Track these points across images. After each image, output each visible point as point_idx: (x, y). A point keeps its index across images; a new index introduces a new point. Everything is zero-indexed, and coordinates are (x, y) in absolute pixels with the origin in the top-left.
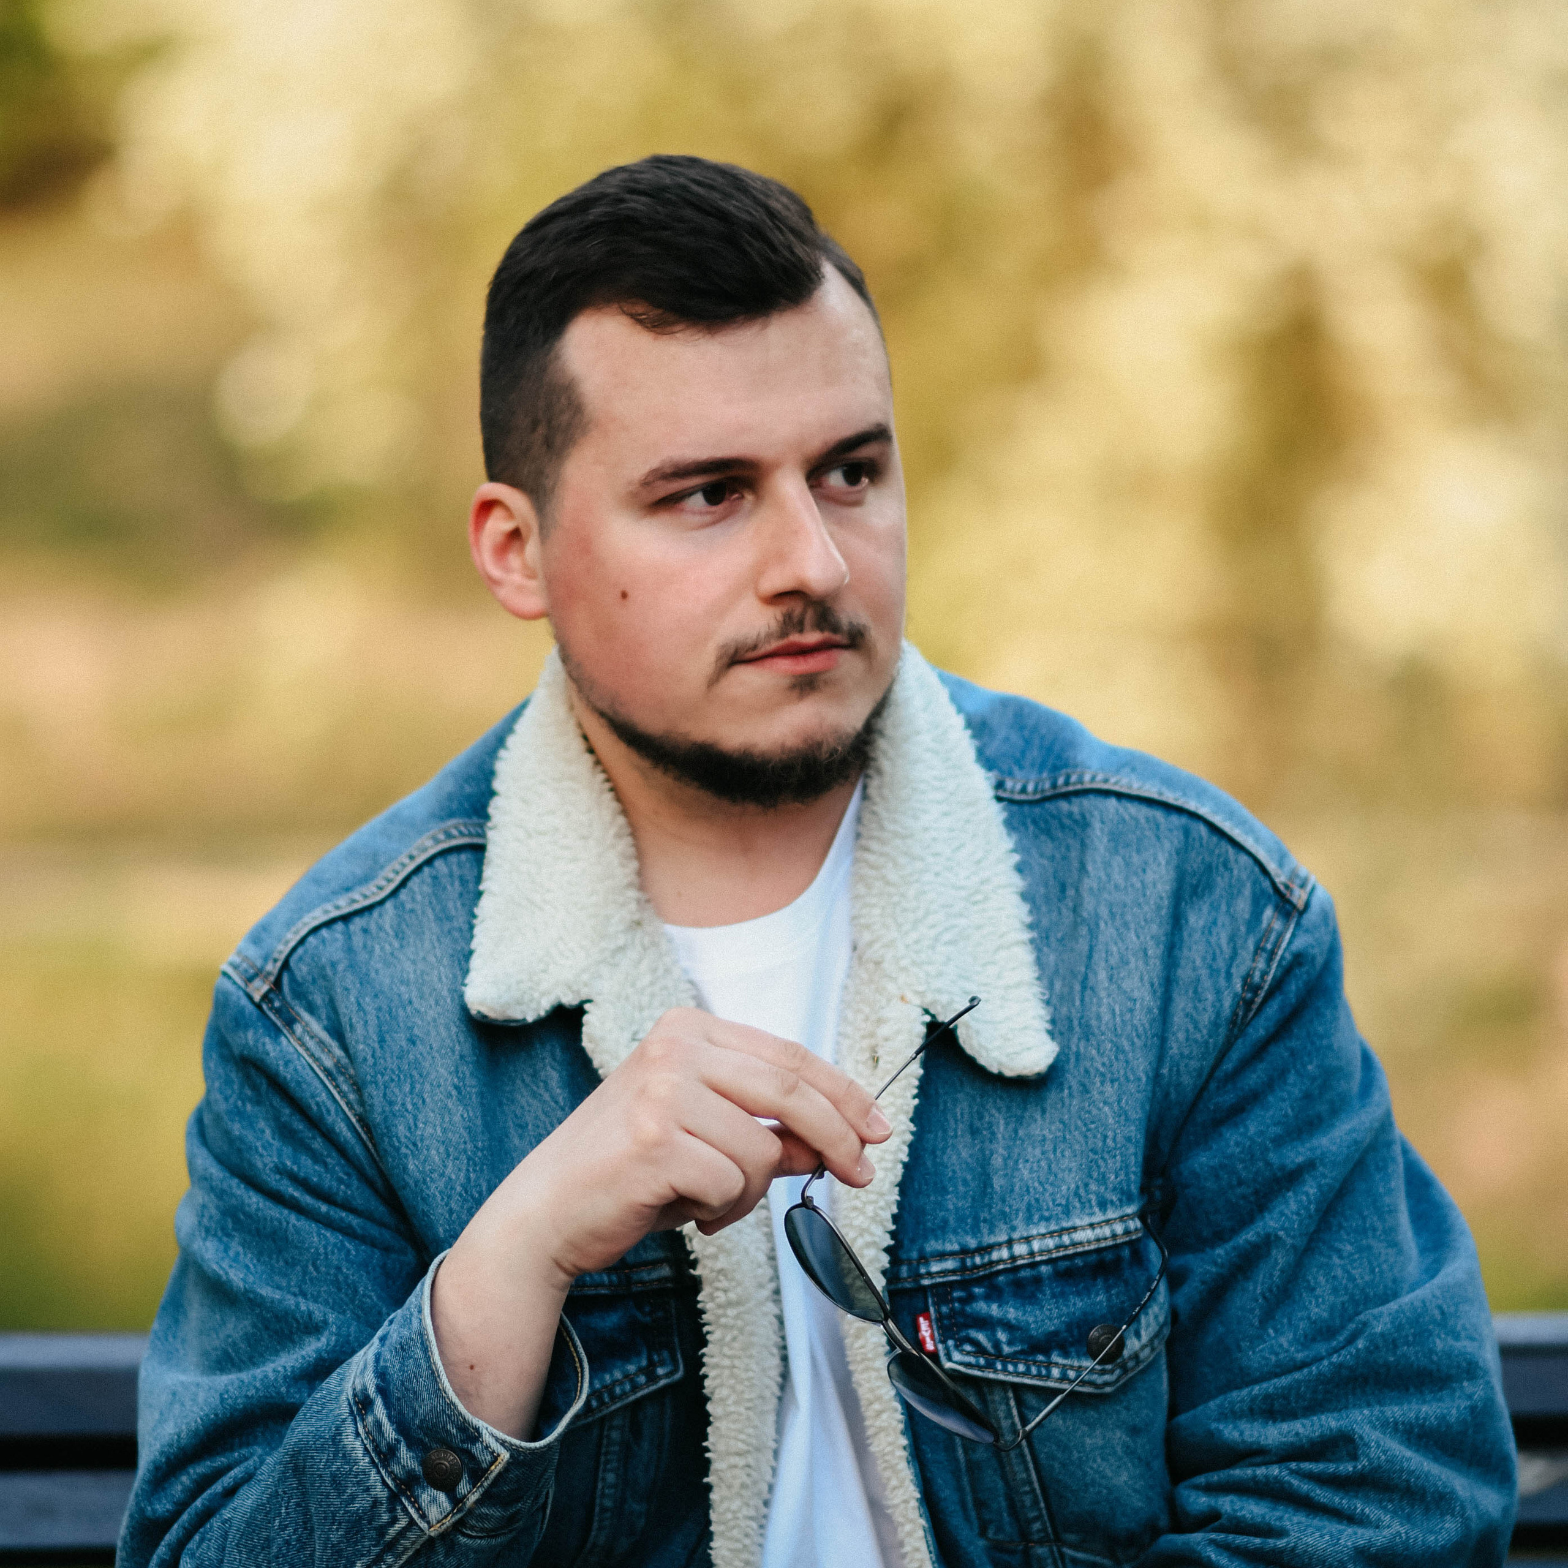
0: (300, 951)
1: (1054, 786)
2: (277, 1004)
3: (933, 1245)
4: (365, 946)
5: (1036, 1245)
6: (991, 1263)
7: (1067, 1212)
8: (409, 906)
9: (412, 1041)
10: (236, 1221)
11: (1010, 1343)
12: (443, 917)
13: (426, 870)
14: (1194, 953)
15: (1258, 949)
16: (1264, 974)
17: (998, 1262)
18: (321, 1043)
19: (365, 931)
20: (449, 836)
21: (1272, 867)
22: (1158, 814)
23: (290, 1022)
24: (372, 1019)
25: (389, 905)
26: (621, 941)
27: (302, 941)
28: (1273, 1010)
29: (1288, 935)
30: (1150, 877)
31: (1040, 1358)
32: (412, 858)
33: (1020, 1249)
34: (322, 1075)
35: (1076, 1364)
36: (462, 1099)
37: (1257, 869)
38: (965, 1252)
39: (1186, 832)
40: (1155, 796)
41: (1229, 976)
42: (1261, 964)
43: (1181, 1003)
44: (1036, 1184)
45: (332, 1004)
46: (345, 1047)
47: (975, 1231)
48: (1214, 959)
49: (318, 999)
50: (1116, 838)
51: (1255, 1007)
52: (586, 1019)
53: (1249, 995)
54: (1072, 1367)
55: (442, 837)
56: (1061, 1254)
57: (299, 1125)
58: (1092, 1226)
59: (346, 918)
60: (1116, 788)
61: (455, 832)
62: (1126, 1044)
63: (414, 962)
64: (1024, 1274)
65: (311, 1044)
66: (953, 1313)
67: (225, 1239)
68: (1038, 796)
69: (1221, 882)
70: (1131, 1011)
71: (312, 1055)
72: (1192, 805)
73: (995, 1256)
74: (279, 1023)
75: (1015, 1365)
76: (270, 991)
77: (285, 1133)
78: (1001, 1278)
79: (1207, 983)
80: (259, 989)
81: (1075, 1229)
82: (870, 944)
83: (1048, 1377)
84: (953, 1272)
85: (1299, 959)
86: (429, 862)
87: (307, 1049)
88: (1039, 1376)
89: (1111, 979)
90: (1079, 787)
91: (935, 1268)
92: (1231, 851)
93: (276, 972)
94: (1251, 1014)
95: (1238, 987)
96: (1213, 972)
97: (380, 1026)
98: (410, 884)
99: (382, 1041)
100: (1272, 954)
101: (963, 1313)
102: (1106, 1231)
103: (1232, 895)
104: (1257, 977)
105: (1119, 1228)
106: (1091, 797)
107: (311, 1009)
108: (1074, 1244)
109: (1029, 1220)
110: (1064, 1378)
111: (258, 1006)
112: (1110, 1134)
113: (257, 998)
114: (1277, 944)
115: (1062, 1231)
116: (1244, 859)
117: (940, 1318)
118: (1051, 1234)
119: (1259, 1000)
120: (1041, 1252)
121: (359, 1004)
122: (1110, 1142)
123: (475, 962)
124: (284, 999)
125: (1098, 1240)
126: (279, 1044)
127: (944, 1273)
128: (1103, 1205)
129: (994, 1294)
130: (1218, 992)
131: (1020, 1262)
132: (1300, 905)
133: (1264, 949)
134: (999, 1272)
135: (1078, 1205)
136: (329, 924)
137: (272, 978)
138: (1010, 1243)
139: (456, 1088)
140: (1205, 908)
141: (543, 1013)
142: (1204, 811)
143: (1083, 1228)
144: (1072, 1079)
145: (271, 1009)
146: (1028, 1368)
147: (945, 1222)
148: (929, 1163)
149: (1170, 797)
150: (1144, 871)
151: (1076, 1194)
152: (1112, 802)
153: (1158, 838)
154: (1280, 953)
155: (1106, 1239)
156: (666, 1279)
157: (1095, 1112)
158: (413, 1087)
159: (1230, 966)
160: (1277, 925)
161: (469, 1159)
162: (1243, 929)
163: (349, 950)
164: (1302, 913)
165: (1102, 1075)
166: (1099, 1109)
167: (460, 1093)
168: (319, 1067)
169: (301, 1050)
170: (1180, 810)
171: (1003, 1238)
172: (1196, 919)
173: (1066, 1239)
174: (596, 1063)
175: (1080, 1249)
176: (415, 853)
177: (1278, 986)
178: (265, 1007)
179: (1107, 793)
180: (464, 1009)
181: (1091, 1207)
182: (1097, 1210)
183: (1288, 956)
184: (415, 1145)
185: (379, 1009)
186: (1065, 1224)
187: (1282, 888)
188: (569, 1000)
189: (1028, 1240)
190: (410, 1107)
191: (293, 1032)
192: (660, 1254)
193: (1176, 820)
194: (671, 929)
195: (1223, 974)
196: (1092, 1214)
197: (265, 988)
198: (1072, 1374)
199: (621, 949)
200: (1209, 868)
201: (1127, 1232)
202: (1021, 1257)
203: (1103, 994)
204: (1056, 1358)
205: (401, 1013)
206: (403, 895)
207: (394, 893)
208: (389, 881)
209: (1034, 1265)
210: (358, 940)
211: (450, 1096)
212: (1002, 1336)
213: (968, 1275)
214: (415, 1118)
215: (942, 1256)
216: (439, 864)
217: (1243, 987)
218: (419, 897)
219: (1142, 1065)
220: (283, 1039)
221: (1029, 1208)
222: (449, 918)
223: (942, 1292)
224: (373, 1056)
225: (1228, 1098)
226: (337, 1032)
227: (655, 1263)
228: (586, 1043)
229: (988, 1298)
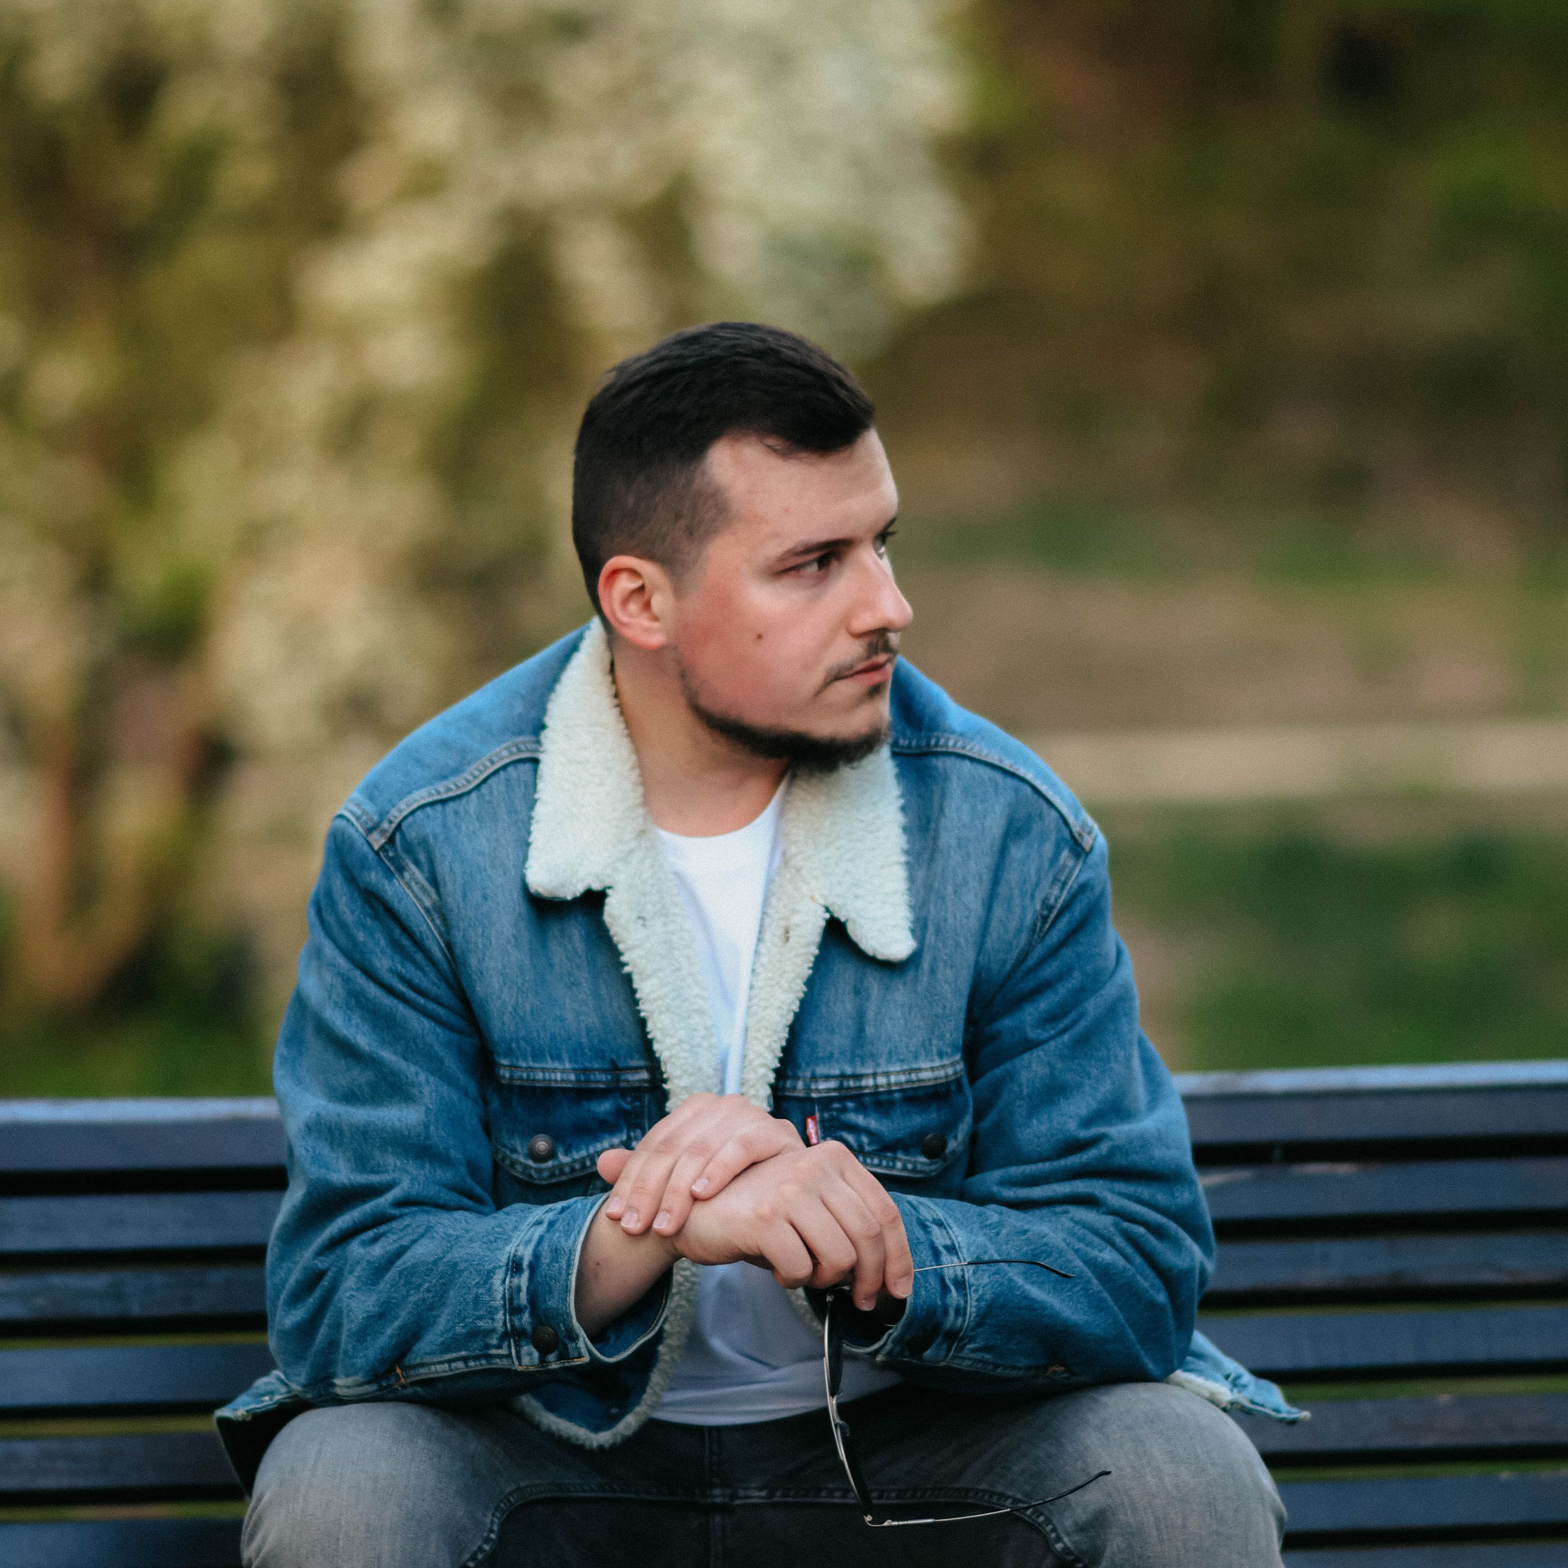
0: (410, 819)
1: (928, 745)
2: (391, 854)
3: (821, 1070)
4: (455, 824)
5: (893, 1079)
6: (861, 1088)
7: (916, 1058)
8: (487, 798)
9: (485, 898)
10: (358, 1002)
11: (870, 1144)
12: (512, 811)
13: (502, 773)
14: (1012, 877)
15: (1055, 880)
16: (1057, 898)
17: (867, 1087)
18: (423, 888)
19: (456, 813)
20: (520, 750)
21: (1071, 819)
22: (998, 776)
23: (401, 870)
24: (459, 881)
25: (474, 795)
26: (633, 845)
27: (412, 813)
28: (1063, 924)
29: (1076, 872)
30: (989, 822)
31: (889, 1154)
32: (492, 762)
33: (882, 1080)
34: (423, 911)
35: (913, 1159)
36: (517, 946)
37: (1061, 822)
38: (843, 1076)
39: (1017, 791)
40: (997, 763)
41: (1033, 897)
42: (1056, 891)
43: (998, 912)
44: (896, 1036)
45: (431, 861)
46: (438, 893)
47: (852, 1062)
48: (1024, 883)
49: (422, 857)
50: (966, 791)
51: (1050, 921)
52: (608, 901)
53: (1045, 913)
54: (909, 1162)
55: (514, 750)
56: (909, 1087)
57: (406, 942)
58: (932, 1069)
59: (443, 802)
60: (971, 754)
61: (523, 747)
62: (962, 940)
63: (489, 840)
64: (883, 1098)
65: (415, 888)
66: (832, 1119)
67: (349, 1012)
68: (918, 751)
69: (1036, 828)
70: (967, 917)
71: (416, 896)
72: (1022, 772)
73: (864, 1083)
74: (392, 868)
75: (872, 1159)
76: (386, 843)
77: (396, 946)
78: (867, 1099)
79: (1017, 901)
80: (378, 841)
81: (920, 1070)
82: (795, 855)
83: (893, 1168)
84: (834, 1090)
85: (1083, 888)
86: (504, 768)
87: (413, 892)
88: (887, 1167)
89: (956, 892)
90: (944, 749)
91: (822, 1085)
92: (1045, 806)
93: (391, 830)
94: (1047, 926)
95: (1038, 907)
96: (1023, 894)
97: (464, 885)
98: (489, 782)
99: (465, 896)
100: (1065, 883)
101: (838, 1119)
102: (942, 1073)
103: (1043, 840)
104: (1052, 901)
105: (950, 1071)
106: (953, 758)
107: (417, 863)
108: (919, 1081)
109: (889, 1060)
110: (904, 1169)
111: (377, 853)
112: (948, 1005)
113: (376, 847)
114: (1068, 878)
115: (911, 1071)
116: (1053, 813)
117: (823, 1121)
118: (904, 1072)
119: (1053, 916)
120: (896, 1084)
121: (451, 868)
122: (948, 1011)
123: (533, 852)
124: (396, 851)
125: (936, 1079)
126: (394, 886)
127: (828, 1090)
128: (941, 1055)
129: (861, 1108)
130: (1024, 908)
131: (881, 1089)
132: (1087, 847)
133: (1059, 880)
134: (867, 1094)
135: (923, 1053)
136: (432, 804)
137: (388, 835)
138: (875, 1075)
139: (515, 937)
140: (1023, 846)
141: (578, 894)
142: (1029, 776)
143: (926, 1070)
144: (926, 965)
145: (387, 856)
146: (881, 1162)
147: (832, 1054)
148: (824, 1010)
149: (1007, 764)
150: (984, 817)
151: (923, 1045)
152: (967, 764)
153: (996, 794)
154: (1070, 884)
155: (941, 1078)
156: (644, 1081)
157: (938, 987)
158: (484, 931)
159: (1034, 890)
160: (1070, 863)
161: (519, 988)
162: (1047, 865)
163: (445, 826)
164: (1087, 854)
165: (945, 962)
166: (942, 987)
167: (516, 941)
168: (421, 905)
169: (407, 890)
170: (1013, 775)
171: (870, 1071)
172: (1016, 852)
173: (914, 1077)
174: (612, 933)
175: (922, 1084)
176: (495, 759)
177: (1067, 906)
178: (381, 854)
179: (963, 757)
180: (525, 887)
181: (932, 1055)
182: (936, 1058)
183: (1076, 886)
184: (482, 973)
185: (464, 873)
186: (914, 1066)
187: (1076, 835)
188: (596, 886)
189: (887, 1074)
190: (481, 946)
191: (403, 877)
192: (642, 1063)
193: (1010, 782)
194: (665, 835)
195: (1028, 895)
196: (933, 1061)
197: (383, 841)
198: (910, 1166)
199: (631, 851)
200: (1030, 816)
201: (955, 1073)
202: (882, 1086)
203: (949, 904)
204: (900, 1155)
205: (479, 877)
206: (484, 789)
207: (478, 787)
208: (475, 777)
209: (890, 1092)
210: (451, 819)
211: (509, 942)
212: (865, 1139)
213: (843, 1093)
214: (484, 954)
215: (827, 1078)
216: (511, 769)
217: (1042, 906)
218: (495, 793)
219: (970, 956)
220: (395, 881)
221: (890, 1053)
222: (516, 812)
223: (825, 1103)
224: (458, 908)
225: (1029, 984)
226: (434, 881)
227: (637, 1069)
228: (607, 918)
229: (857, 1110)
